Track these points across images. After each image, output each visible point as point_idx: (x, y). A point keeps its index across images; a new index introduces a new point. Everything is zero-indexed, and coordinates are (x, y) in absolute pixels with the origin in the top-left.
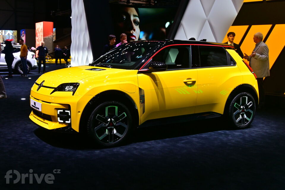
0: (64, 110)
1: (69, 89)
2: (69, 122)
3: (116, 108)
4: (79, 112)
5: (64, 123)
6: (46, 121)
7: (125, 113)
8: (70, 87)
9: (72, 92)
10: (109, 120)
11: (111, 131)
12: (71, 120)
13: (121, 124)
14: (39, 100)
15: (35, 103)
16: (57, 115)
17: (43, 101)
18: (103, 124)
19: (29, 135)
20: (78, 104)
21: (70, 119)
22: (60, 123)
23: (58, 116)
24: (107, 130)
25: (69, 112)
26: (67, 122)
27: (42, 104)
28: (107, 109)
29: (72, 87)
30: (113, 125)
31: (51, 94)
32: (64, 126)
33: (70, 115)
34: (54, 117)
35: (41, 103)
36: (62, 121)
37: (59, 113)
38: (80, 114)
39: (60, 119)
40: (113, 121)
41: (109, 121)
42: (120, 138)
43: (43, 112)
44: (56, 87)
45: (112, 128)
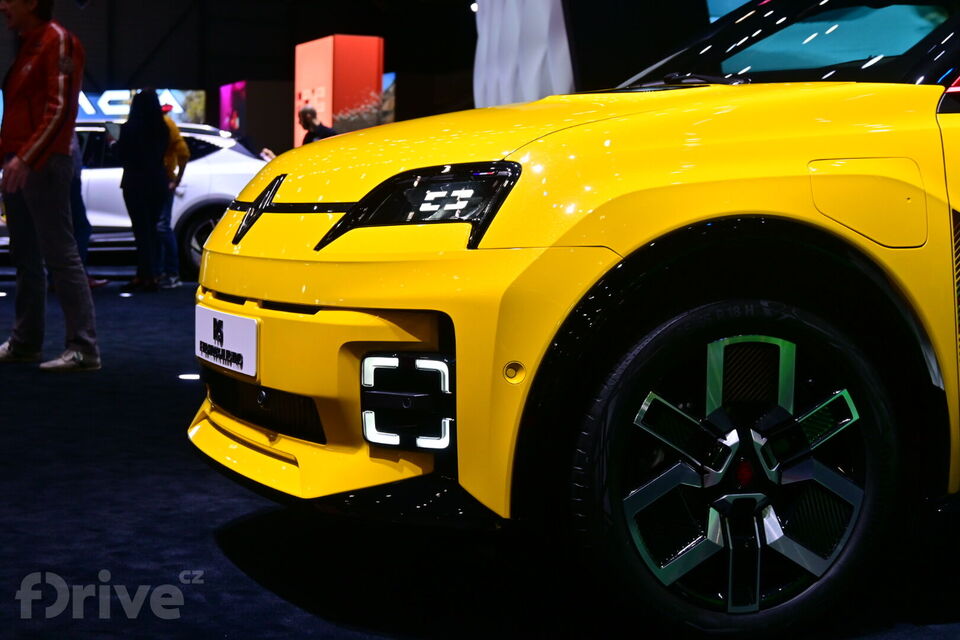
0: (408, 354)
1: (449, 207)
2: (442, 443)
3: (787, 349)
4: (516, 367)
5: (407, 449)
6: (286, 445)
7: (845, 393)
8: (455, 193)
9: (468, 227)
10: (732, 438)
11: (742, 521)
12: (453, 426)
13: (816, 473)
14: (240, 300)
15: (218, 326)
16: (356, 395)
17: (267, 305)
18: (686, 472)
19: (181, 552)
20: (510, 307)
21: (447, 422)
22: (378, 450)
23: (368, 399)
24: (714, 515)
25: (441, 366)
26: (423, 442)
27: (259, 327)
28: (716, 353)
29: (468, 193)
30: (760, 482)
31: (319, 247)
32: (406, 470)
33: (446, 387)
34: (334, 405)
35: (257, 320)
36: (393, 439)
37: (369, 380)
38: (522, 381)
39: (381, 426)
40: (763, 449)
41: (727, 449)
42: (814, 578)
43: (264, 384)
44: (356, 196)
45: (753, 501)
